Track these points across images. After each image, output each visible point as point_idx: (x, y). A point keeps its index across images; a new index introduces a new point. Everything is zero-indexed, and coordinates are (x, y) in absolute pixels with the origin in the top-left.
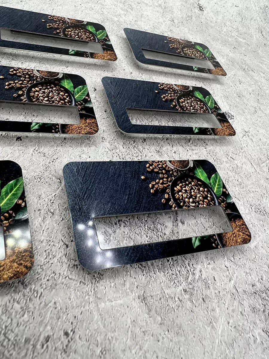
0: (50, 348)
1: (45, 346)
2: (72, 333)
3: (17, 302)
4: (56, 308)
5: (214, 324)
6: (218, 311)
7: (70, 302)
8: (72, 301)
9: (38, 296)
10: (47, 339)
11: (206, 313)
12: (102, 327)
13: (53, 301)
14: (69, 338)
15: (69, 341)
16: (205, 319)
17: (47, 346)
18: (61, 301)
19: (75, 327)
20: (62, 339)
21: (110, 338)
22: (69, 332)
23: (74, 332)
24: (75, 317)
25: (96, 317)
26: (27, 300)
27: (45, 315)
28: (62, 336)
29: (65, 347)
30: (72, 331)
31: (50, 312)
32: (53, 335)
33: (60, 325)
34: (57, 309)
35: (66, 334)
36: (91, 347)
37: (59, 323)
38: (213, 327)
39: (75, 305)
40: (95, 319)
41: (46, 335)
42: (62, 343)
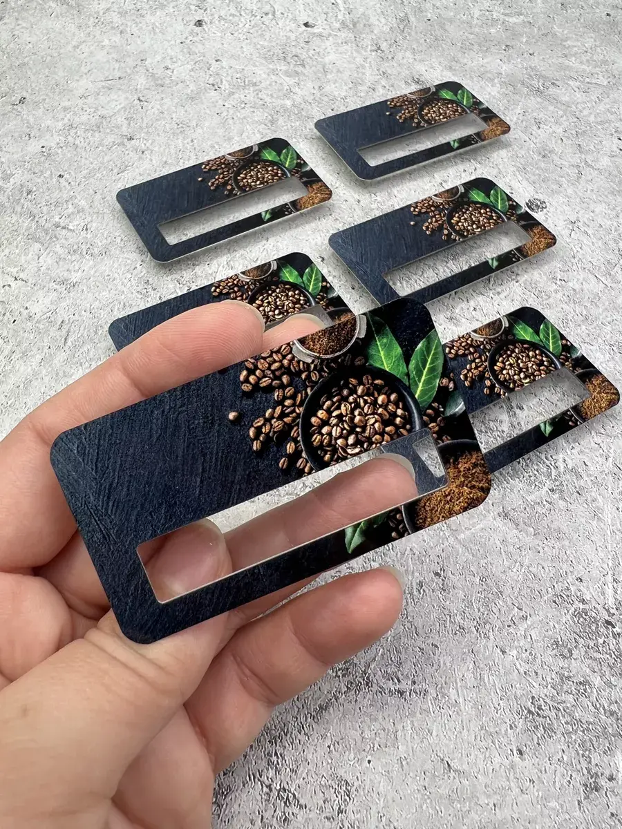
0: (427, 592)
1: (422, 591)
2: (442, 572)
3: (373, 560)
4: (414, 554)
5: (600, 515)
6: (600, 501)
7: (425, 544)
8: (428, 543)
9: (391, 548)
10: (421, 584)
11: (586, 506)
12: (471, 557)
13: (408, 548)
14: (442, 577)
15: (443, 580)
16: (587, 513)
17: (423, 590)
18: (416, 546)
19: (443, 565)
20: (436, 580)
21: (484, 565)
22: (439, 571)
23: (444, 570)
24: (438, 556)
25: (460, 549)
26: (381, 556)
27: (407, 563)
28: (434, 577)
29: (442, 587)
30: (441, 570)
31: (410, 559)
32: (424, 579)
33: (427, 568)
34: (416, 555)
35: (437, 574)
36: (468, 579)
37: (425, 567)
38: (599, 519)
39: (432, 545)
40: (460, 552)
41: (418, 581)
42: (437, 583)
